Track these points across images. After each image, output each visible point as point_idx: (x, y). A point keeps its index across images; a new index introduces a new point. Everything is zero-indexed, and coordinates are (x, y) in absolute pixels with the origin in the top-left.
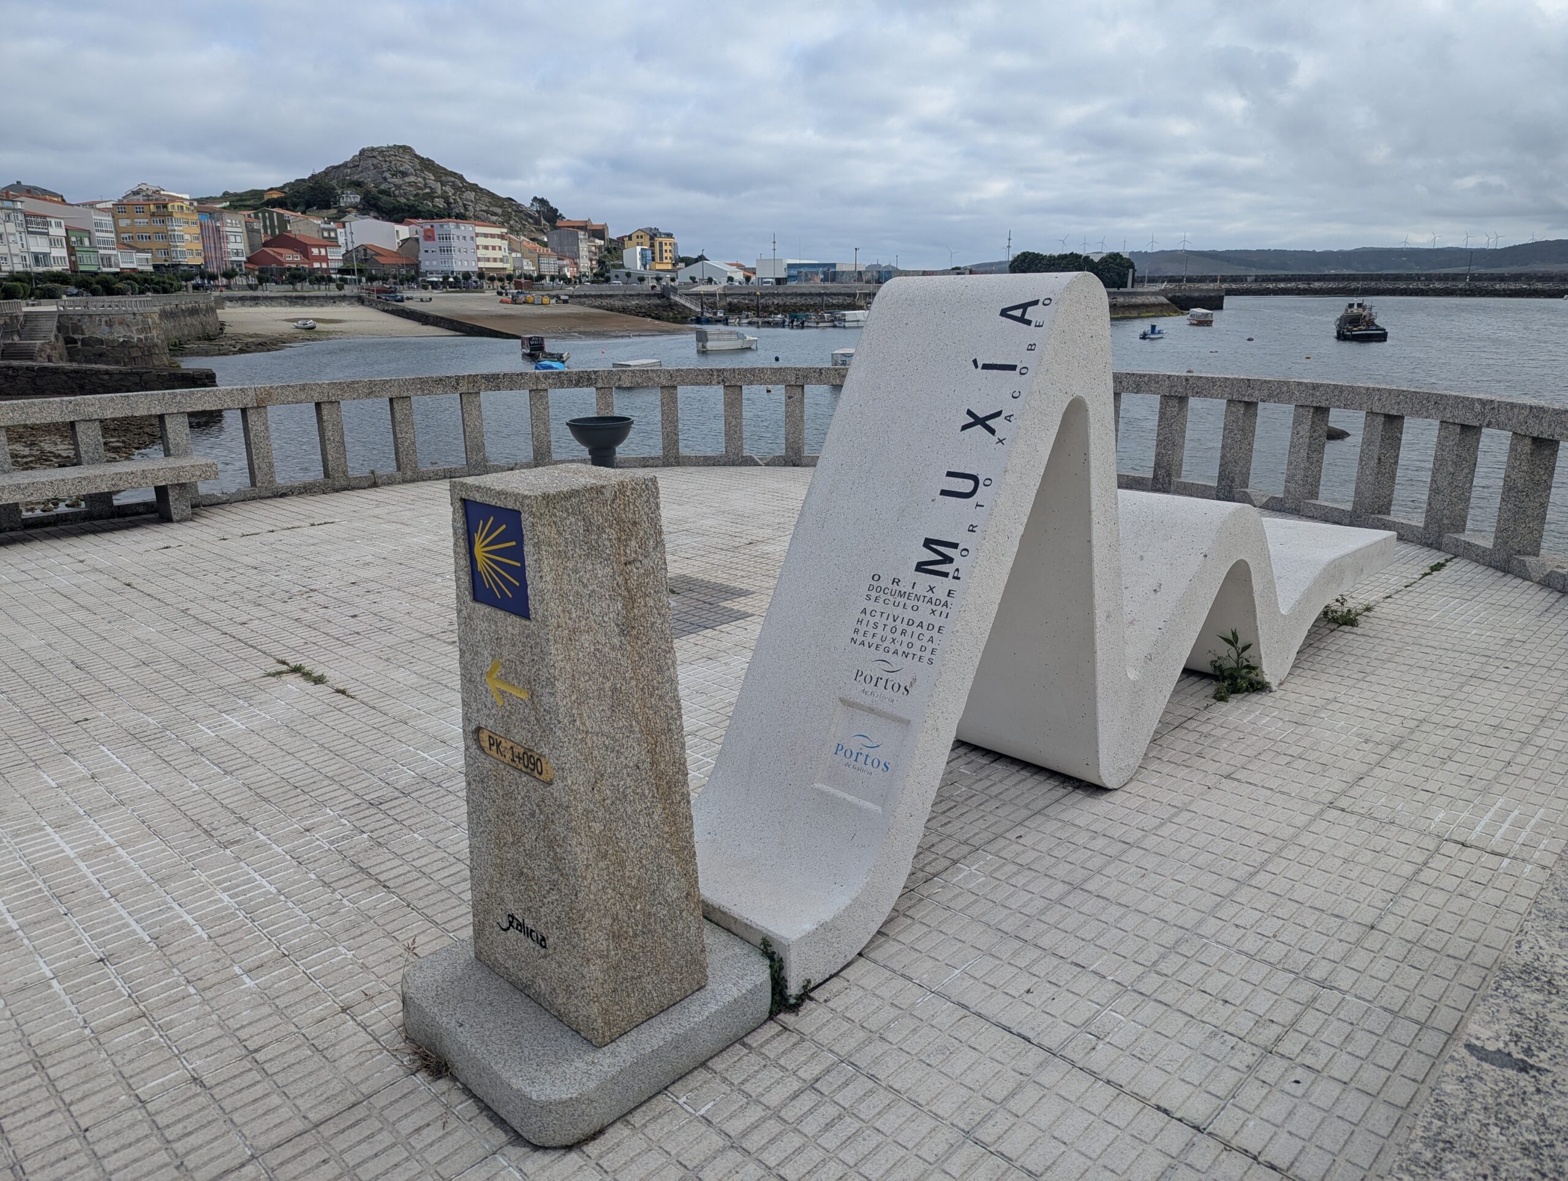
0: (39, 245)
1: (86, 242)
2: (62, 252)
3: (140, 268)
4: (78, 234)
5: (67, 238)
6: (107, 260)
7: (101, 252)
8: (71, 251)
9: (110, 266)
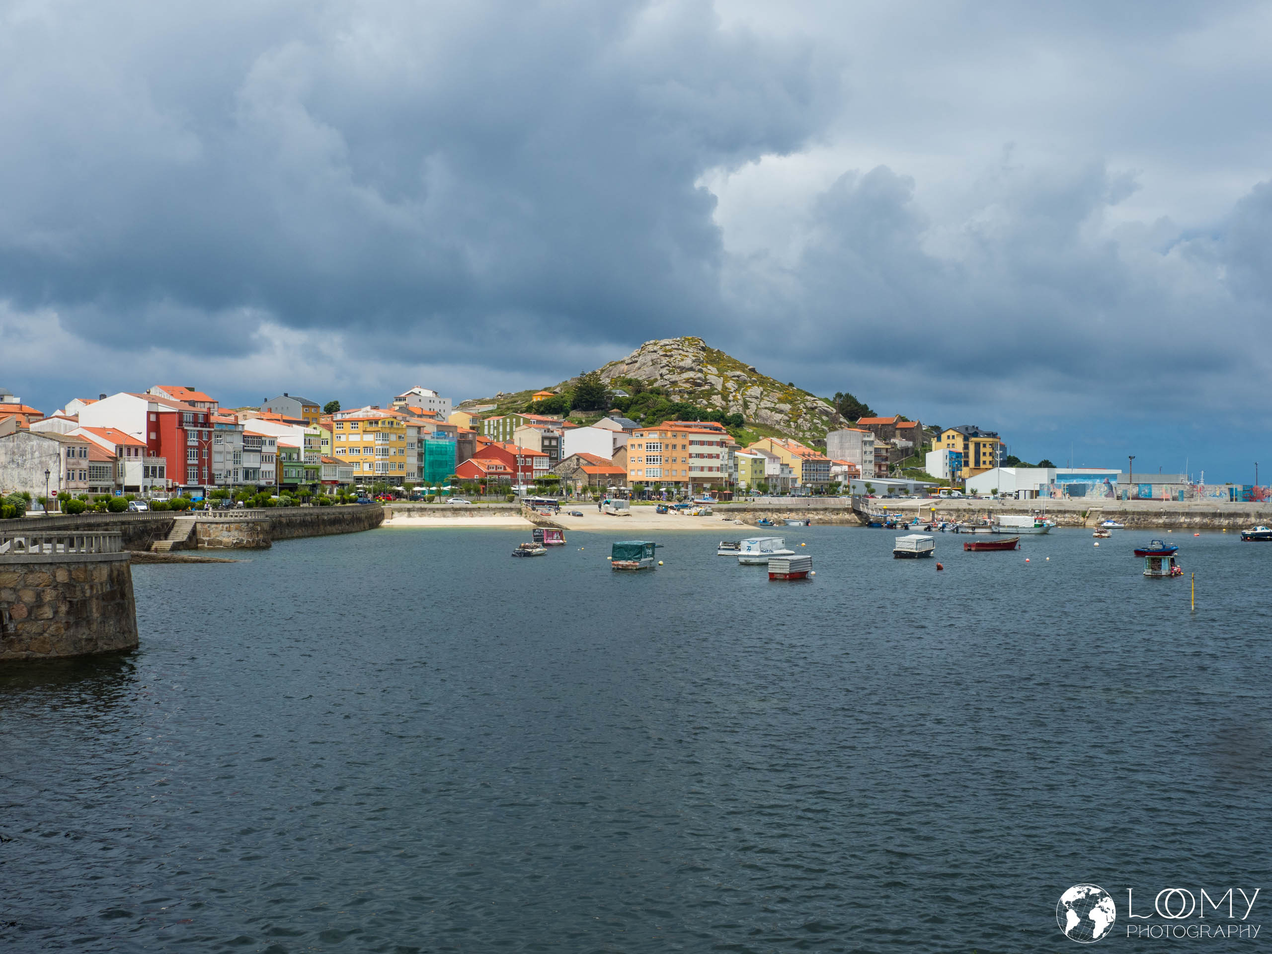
0: (251, 462)
1: (295, 457)
2: (272, 468)
3: (341, 480)
4: (288, 451)
5: (278, 455)
7: (306, 466)
8: (279, 466)
9: (313, 479)
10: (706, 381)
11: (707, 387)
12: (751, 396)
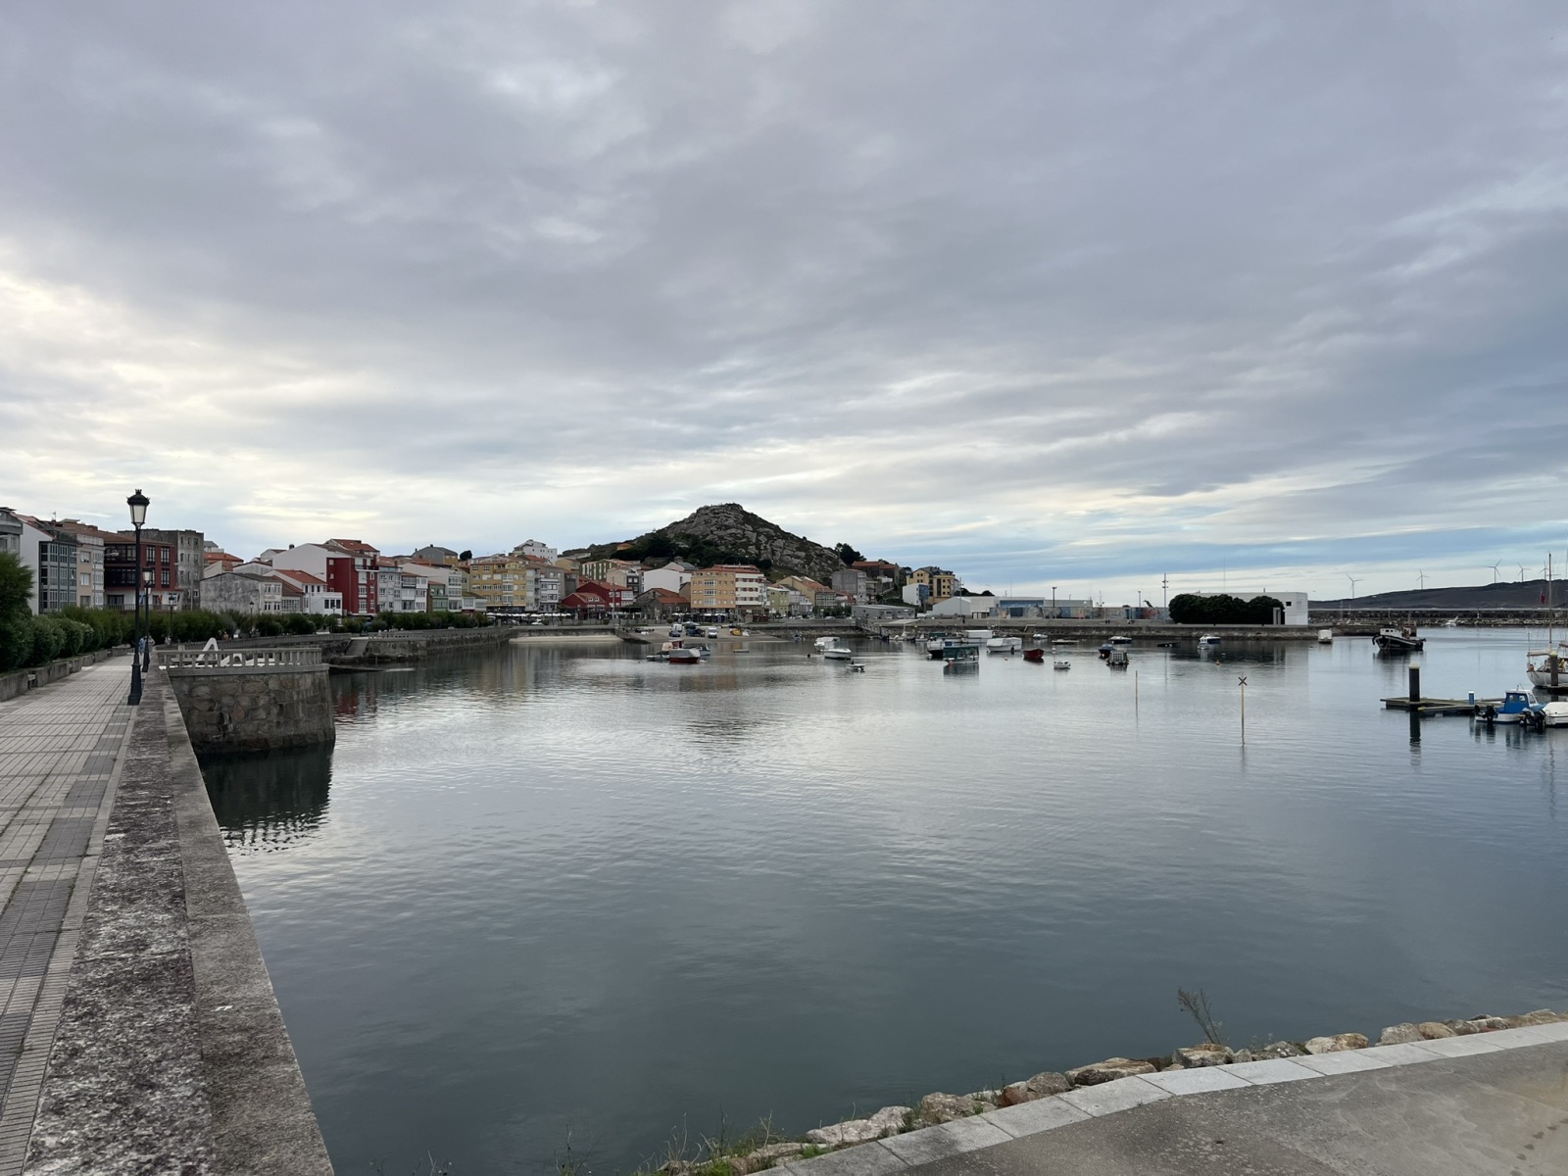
0: (408, 595)
1: (441, 592)
2: (424, 600)
3: (477, 609)
4: (436, 587)
5: (428, 590)
6: (454, 604)
7: (450, 598)
8: (430, 598)
9: (455, 608)
10: (744, 536)
11: (744, 540)
12: (776, 546)
